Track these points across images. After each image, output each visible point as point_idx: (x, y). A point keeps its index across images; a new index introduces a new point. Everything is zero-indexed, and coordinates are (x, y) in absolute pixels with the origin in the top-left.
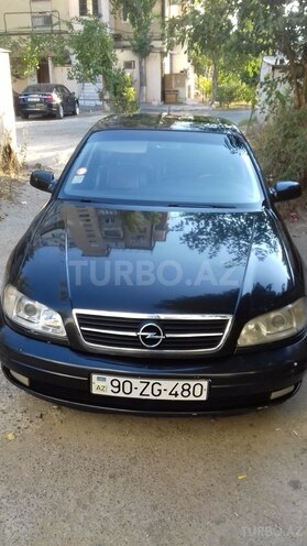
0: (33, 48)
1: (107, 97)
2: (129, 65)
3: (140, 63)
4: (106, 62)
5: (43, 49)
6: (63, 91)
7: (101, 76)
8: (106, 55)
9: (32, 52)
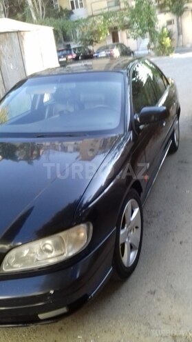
0: (104, 22)
1: (152, 46)
2: (170, 23)
3: (178, 20)
4: (151, 23)
5: (110, 22)
6: (121, 47)
7: (148, 34)
8: (150, 18)
9: (104, 25)
